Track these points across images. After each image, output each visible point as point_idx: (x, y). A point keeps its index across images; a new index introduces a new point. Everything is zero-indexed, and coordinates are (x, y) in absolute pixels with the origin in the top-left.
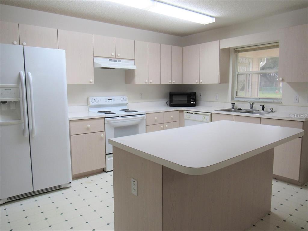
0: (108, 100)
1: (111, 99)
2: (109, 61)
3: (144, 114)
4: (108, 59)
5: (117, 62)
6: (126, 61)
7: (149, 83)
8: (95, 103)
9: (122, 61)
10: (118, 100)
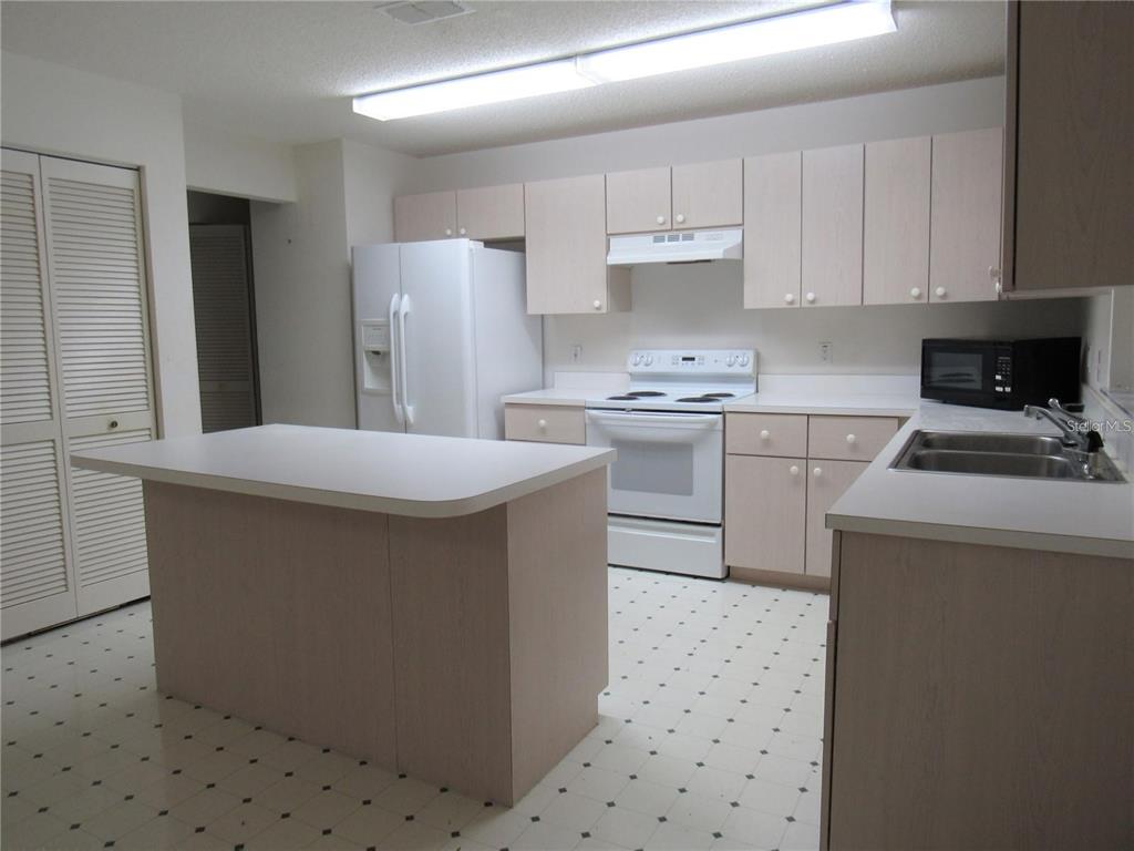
0: (684, 359)
1: (693, 359)
2: (655, 241)
3: (719, 413)
4: (651, 238)
5: (667, 243)
6: (712, 233)
7: (805, 305)
8: (641, 369)
9: (697, 234)
10: (716, 361)
